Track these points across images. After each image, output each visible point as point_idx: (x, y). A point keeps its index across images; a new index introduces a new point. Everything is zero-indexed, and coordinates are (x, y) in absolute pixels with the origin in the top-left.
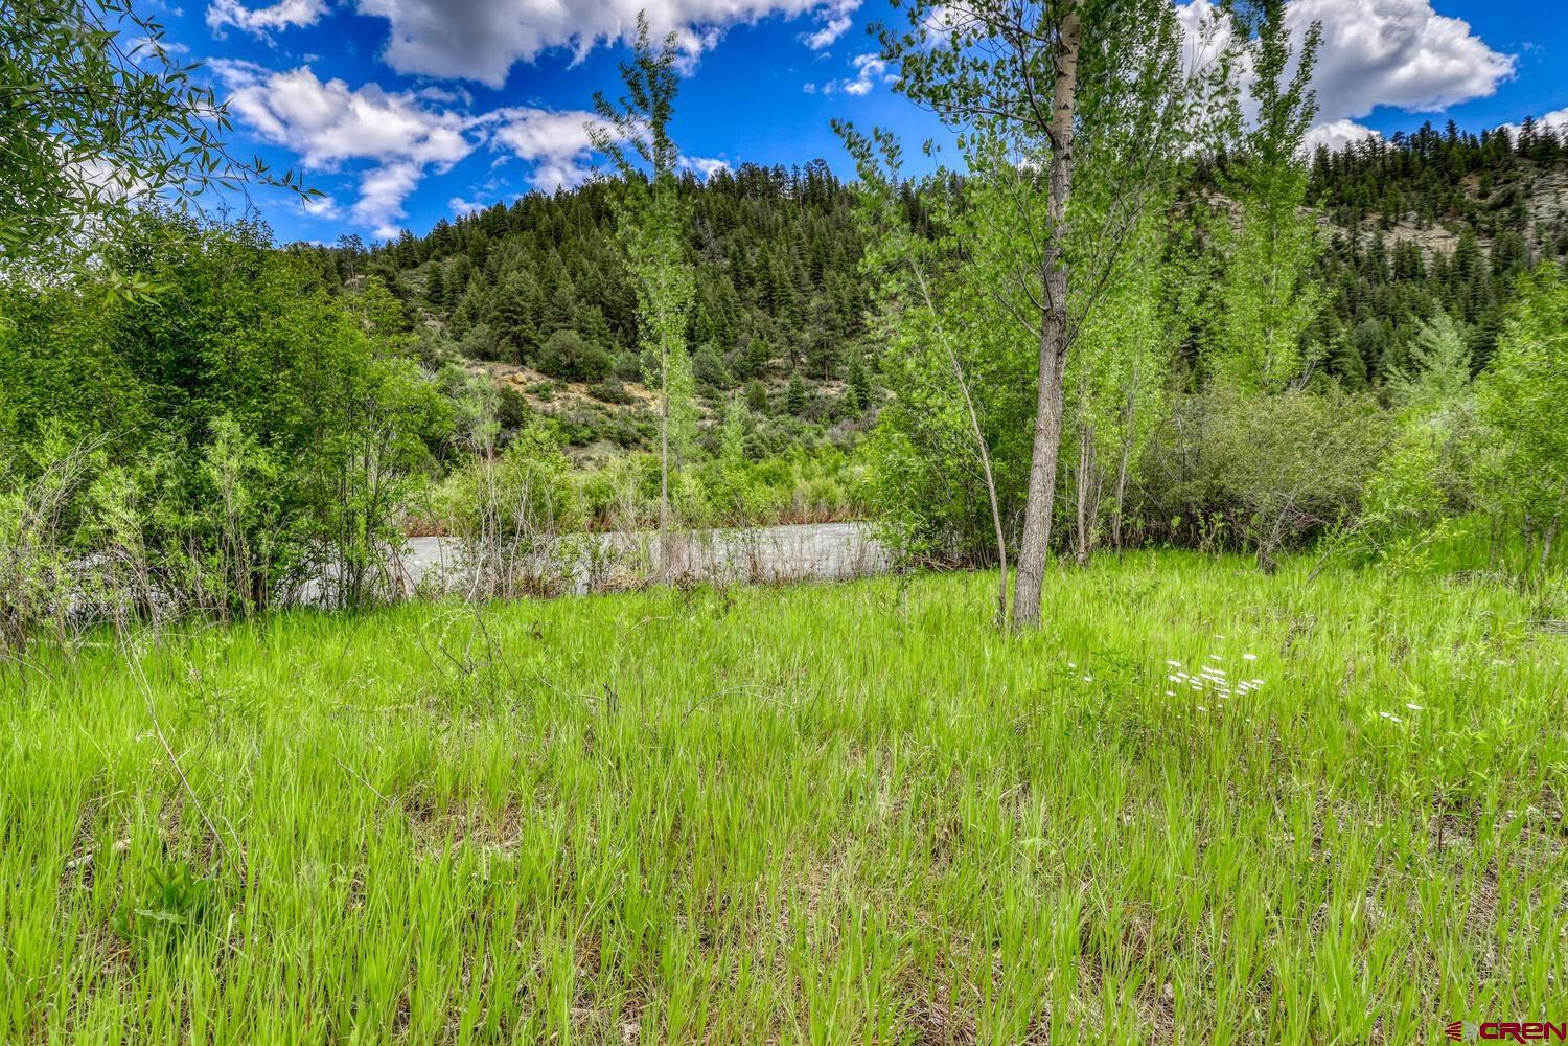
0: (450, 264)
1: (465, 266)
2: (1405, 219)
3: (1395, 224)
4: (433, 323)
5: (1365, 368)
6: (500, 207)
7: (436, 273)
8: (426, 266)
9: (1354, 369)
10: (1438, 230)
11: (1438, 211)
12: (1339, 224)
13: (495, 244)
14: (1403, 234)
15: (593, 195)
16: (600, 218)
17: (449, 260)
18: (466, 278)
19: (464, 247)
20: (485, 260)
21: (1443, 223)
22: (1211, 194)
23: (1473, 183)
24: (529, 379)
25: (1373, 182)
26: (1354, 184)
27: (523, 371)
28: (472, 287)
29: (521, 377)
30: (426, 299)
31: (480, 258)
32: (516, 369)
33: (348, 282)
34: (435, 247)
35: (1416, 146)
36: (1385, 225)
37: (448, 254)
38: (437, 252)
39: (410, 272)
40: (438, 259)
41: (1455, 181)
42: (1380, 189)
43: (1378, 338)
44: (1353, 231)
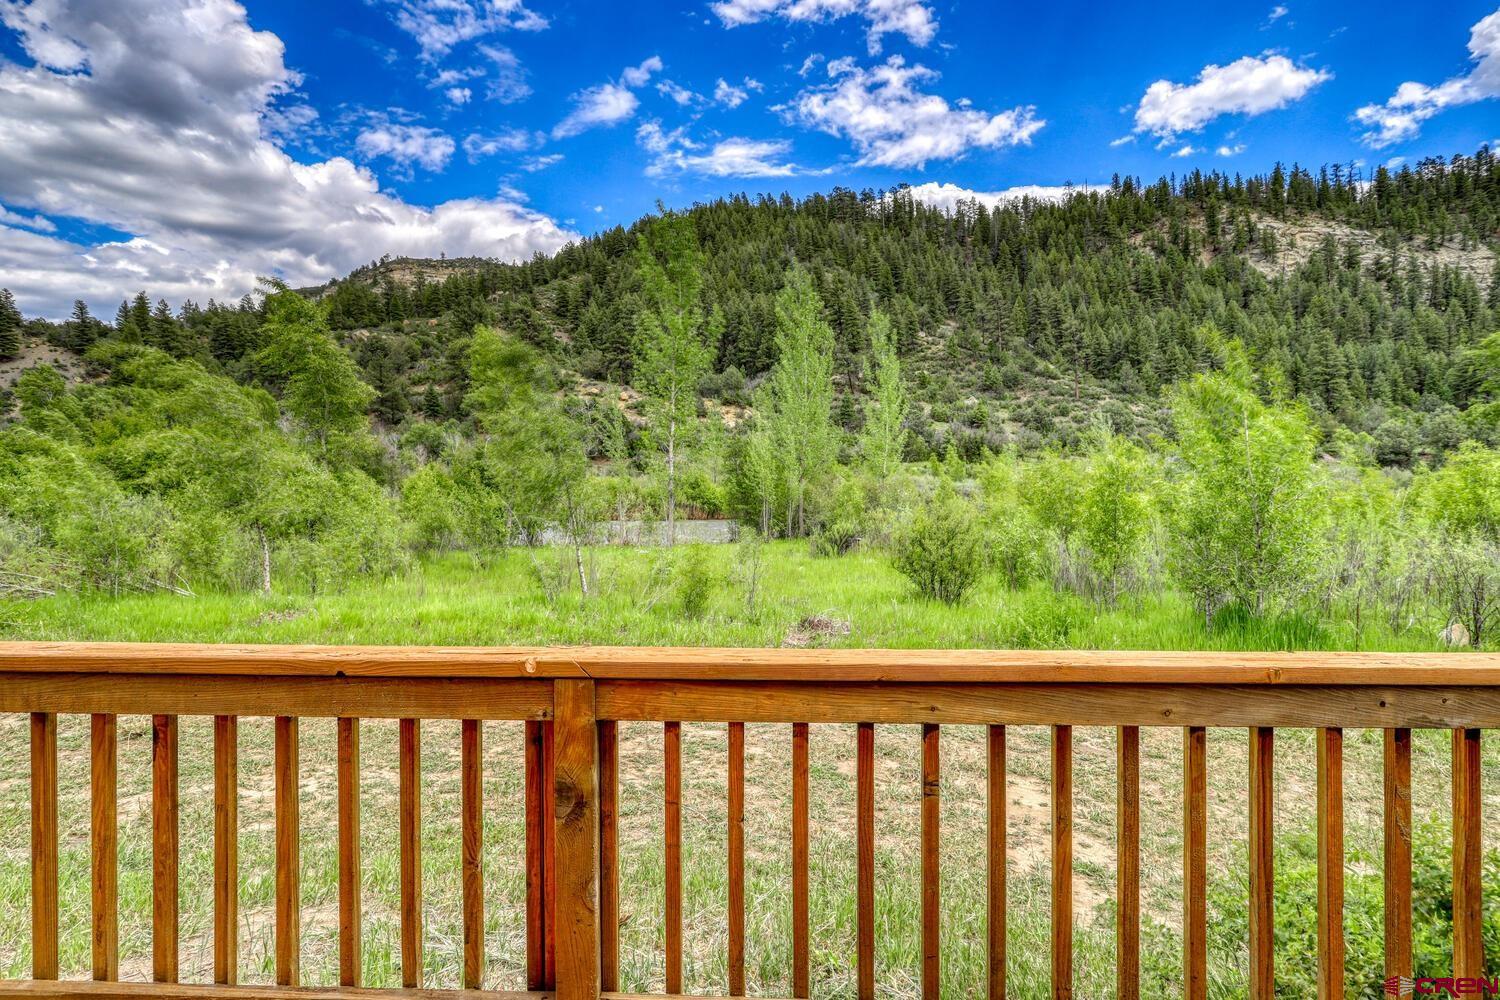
0: (575, 282)
1: (588, 284)
2: (1450, 240)
3: (1440, 245)
4: (559, 334)
6: (619, 229)
7: (563, 291)
8: (555, 283)
10: (1482, 251)
11: (1484, 234)
12: (1385, 245)
13: (613, 263)
14: (1444, 256)
15: (701, 217)
16: (705, 239)
17: (574, 277)
18: (588, 294)
19: (587, 266)
20: (605, 278)
21: (1489, 244)
22: (1260, 218)
24: (630, 397)
25: (1424, 205)
26: (1405, 207)
27: (626, 390)
28: (593, 306)
29: (624, 395)
30: (554, 312)
31: (601, 277)
32: (620, 389)
33: (490, 297)
34: (563, 265)
36: (1430, 246)
37: (573, 272)
38: (564, 271)
39: (542, 288)
40: (565, 277)
42: (1431, 209)
44: (1396, 251)
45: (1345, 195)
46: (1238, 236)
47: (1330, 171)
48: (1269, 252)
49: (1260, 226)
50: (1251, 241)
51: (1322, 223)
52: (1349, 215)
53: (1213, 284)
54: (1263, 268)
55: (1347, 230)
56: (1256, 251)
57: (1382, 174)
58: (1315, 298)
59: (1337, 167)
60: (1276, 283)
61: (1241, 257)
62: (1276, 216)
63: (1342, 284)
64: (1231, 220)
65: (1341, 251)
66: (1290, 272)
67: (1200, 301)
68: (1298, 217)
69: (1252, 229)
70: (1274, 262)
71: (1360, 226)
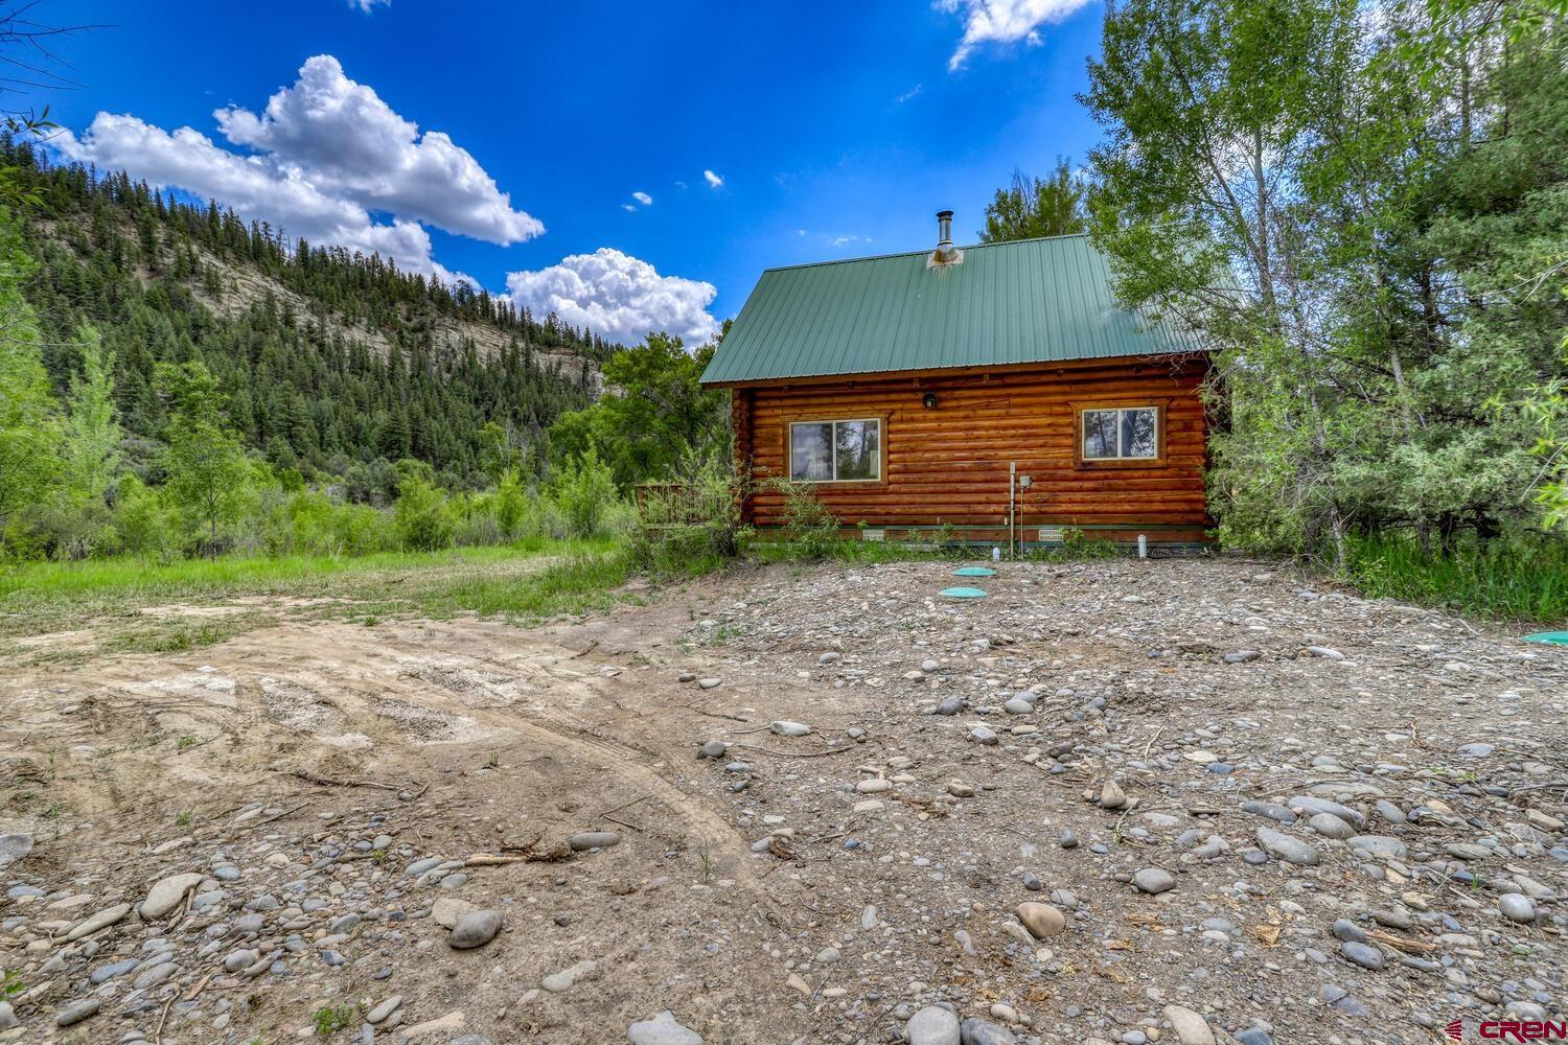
2: (360, 322)
3: (353, 324)
5: (318, 436)
9: (309, 436)
10: (380, 338)
11: (381, 323)
12: (313, 312)
14: (357, 334)
21: (384, 332)
22: (202, 252)
23: (402, 308)
25: (339, 286)
26: (325, 283)
35: (369, 268)
36: (346, 323)
41: (392, 303)
42: (344, 291)
43: (327, 415)
44: (322, 320)
45: (275, 254)
46: (179, 261)
47: (261, 227)
48: (213, 289)
49: (202, 260)
50: (193, 272)
51: (259, 275)
52: (282, 275)
53: (156, 307)
54: (208, 304)
55: (282, 290)
56: (199, 285)
57: (303, 246)
58: (266, 349)
59: (267, 226)
60: (224, 324)
61: (184, 286)
62: (215, 254)
63: (284, 339)
64: (170, 243)
65: (280, 310)
66: (235, 315)
67: (146, 324)
68: (237, 262)
69: (194, 261)
70: (219, 301)
71: (291, 288)
